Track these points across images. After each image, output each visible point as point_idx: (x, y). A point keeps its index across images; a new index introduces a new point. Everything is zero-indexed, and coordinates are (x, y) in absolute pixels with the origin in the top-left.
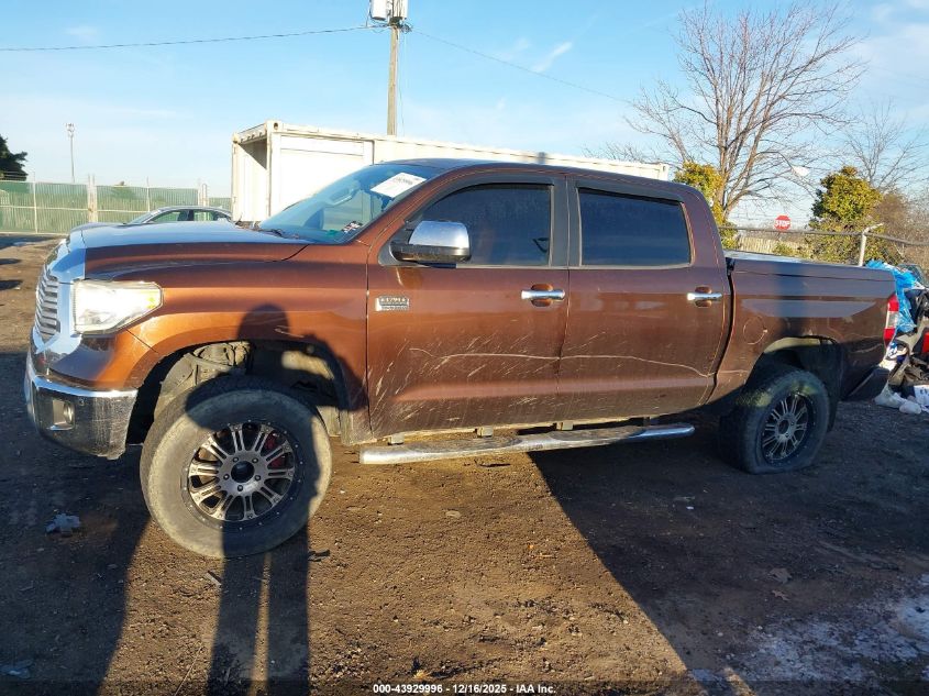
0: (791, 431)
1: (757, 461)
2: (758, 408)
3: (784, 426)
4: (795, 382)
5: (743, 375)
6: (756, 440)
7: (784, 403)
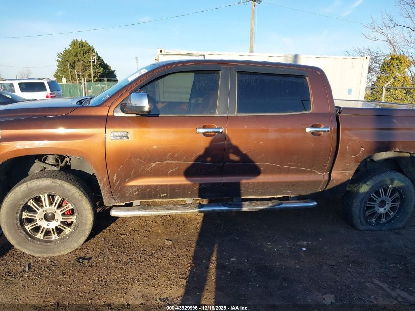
0: (387, 207)
1: (362, 224)
2: (360, 193)
3: (382, 204)
4: (387, 178)
5: (349, 174)
6: (360, 212)
7: (381, 191)
